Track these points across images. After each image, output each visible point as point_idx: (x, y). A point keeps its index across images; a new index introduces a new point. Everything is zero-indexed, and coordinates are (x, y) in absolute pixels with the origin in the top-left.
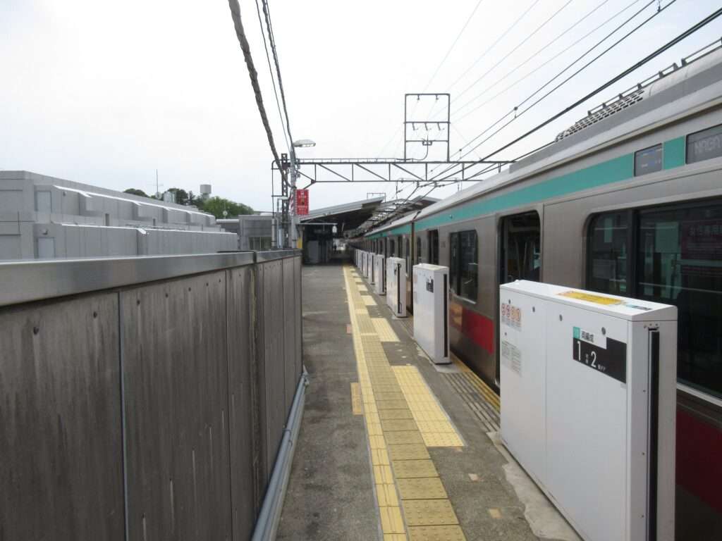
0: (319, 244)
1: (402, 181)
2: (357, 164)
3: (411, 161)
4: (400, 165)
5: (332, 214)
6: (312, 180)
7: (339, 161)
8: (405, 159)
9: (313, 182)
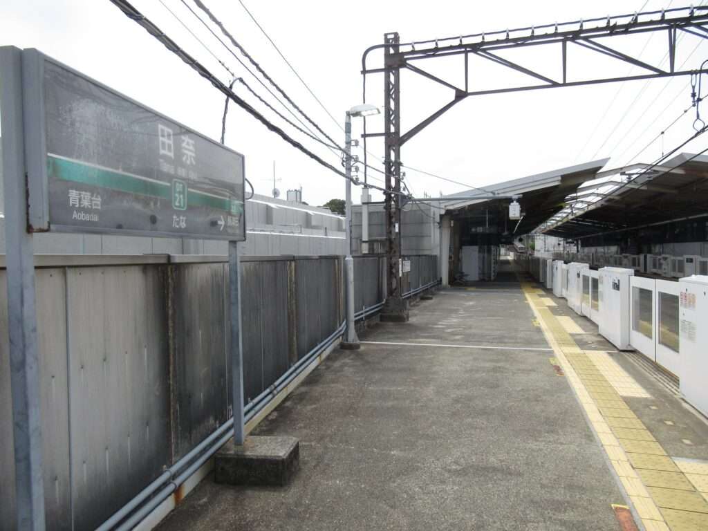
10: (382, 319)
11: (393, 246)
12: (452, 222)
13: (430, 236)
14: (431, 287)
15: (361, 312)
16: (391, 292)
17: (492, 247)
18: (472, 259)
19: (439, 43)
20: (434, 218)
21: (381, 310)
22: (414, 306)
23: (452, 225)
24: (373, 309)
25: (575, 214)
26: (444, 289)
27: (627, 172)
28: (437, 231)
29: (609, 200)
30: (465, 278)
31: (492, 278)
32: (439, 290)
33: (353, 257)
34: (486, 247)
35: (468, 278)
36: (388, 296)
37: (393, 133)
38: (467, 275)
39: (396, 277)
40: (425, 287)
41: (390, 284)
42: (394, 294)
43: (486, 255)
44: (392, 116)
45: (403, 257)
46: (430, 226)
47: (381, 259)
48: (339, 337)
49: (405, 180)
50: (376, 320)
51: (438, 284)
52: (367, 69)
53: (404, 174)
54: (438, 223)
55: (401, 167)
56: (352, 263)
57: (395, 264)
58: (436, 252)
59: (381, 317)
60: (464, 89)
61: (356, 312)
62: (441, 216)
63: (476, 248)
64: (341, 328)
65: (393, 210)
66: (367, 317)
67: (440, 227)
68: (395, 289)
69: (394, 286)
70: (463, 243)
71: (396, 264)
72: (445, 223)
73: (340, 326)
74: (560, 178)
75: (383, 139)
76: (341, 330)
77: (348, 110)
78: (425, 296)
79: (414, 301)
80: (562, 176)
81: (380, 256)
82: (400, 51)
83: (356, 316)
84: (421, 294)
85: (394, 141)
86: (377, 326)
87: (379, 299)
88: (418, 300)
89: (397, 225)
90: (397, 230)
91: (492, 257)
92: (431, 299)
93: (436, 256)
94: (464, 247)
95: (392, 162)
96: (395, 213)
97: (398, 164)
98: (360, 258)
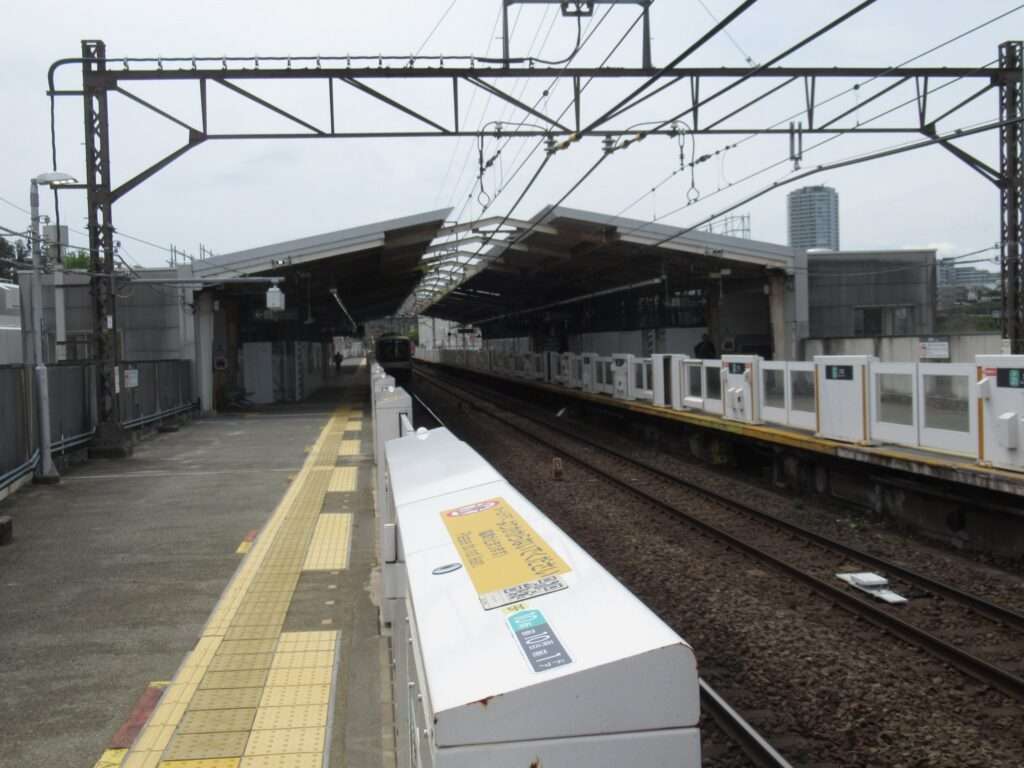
0: (274, 352)
1: (498, 134)
2: (348, 75)
3: (526, 65)
4: (489, 80)
5: (296, 261)
6: (193, 133)
7: (282, 65)
8: (506, 60)
9: (197, 138)
10: (91, 455)
11: (106, 348)
12: (217, 303)
13: (178, 327)
14: (180, 414)
15: (59, 443)
16: (103, 416)
17: (296, 343)
18: (260, 364)
19: (164, 63)
20: (184, 298)
21: (88, 442)
22: (146, 440)
23: (217, 308)
24: (76, 440)
25: (456, 281)
26: (206, 417)
27: (481, 229)
28: (190, 320)
29: (493, 263)
30: (248, 398)
31: (298, 397)
32: (195, 418)
33: (47, 365)
34: (284, 343)
35: (253, 399)
36: (100, 421)
37: (99, 186)
38: (251, 394)
39: (110, 394)
40: (168, 412)
41: (101, 404)
42: (109, 419)
43: (285, 358)
44: (97, 159)
45: (125, 365)
46: (178, 311)
47: (86, 369)
48: (28, 472)
49: (121, 252)
50: (83, 455)
51: (193, 410)
52: (57, 88)
53: (119, 244)
54: (192, 306)
55: (114, 234)
56: (46, 373)
57: (109, 375)
58: (189, 355)
59: (89, 452)
60: (201, 130)
61: (52, 442)
62: (196, 294)
63: (268, 345)
64: (31, 461)
65: (104, 297)
66: (68, 451)
67: (194, 313)
68: (111, 411)
69: (108, 406)
70: (243, 338)
71: (111, 375)
72: (205, 306)
73: (30, 457)
74: (383, 236)
75: (84, 192)
76: (31, 464)
77: (35, 176)
78: (166, 426)
79: (145, 434)
80: (387, 233)
81: (85, 363)
82: (107, 69)
83: (52, 448)
84: (161, 425)
85: (101, 196)
86: (83, 464)
87: (86, 424)
88: (153, 432)
89: (110, 319)
90: (110, 325)
91: (297, 361)
92: (175, 430)
93: (187, 363)
94: (245, 345)
95: (99, 226)
96: (106, 301)
97: (109, 230)
98: (54, 367)
